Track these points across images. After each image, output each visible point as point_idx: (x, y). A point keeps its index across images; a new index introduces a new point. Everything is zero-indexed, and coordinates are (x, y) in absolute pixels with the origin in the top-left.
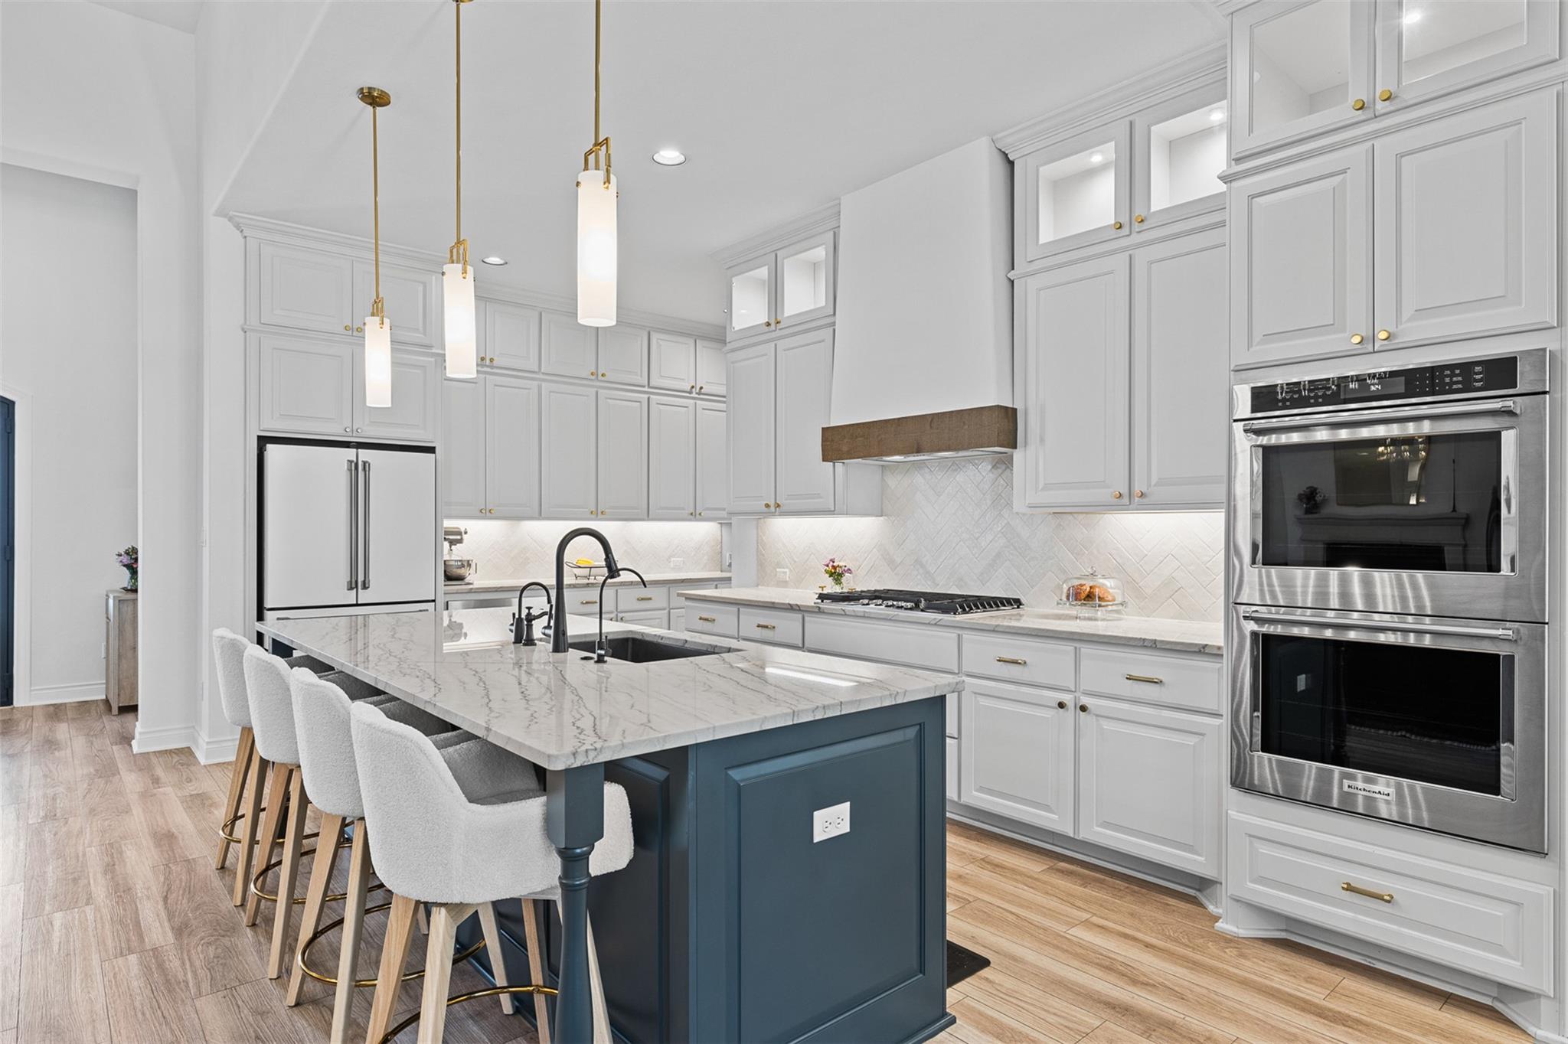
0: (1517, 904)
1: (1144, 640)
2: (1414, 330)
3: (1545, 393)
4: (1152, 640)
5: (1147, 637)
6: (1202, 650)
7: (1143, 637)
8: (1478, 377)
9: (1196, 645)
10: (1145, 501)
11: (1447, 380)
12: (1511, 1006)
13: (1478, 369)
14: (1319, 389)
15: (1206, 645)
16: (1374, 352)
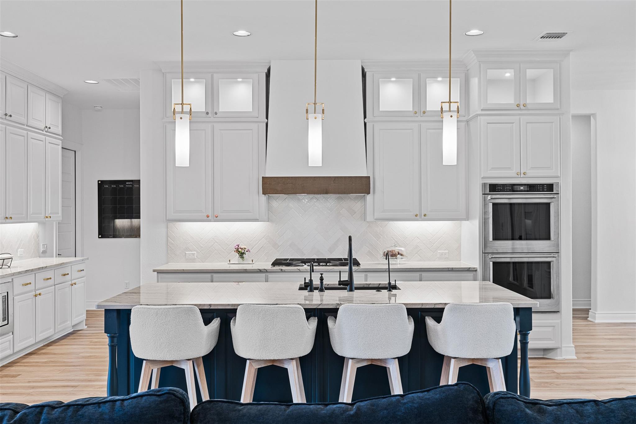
0: (554, 326)
1: (449, 268)
2: (530, 173)
3: (558, 194)
4: (451, 268)
5: (450, 267)
6: (469, 270)
7: (448, 267)
8: (545, 188)
9: (467, 268)
10: (426, 217)
11: (539, 188)
12: (548, 355)
13: (545, 186)
14: (507, 187)
15: (470, 268)
16: (521, 177)
